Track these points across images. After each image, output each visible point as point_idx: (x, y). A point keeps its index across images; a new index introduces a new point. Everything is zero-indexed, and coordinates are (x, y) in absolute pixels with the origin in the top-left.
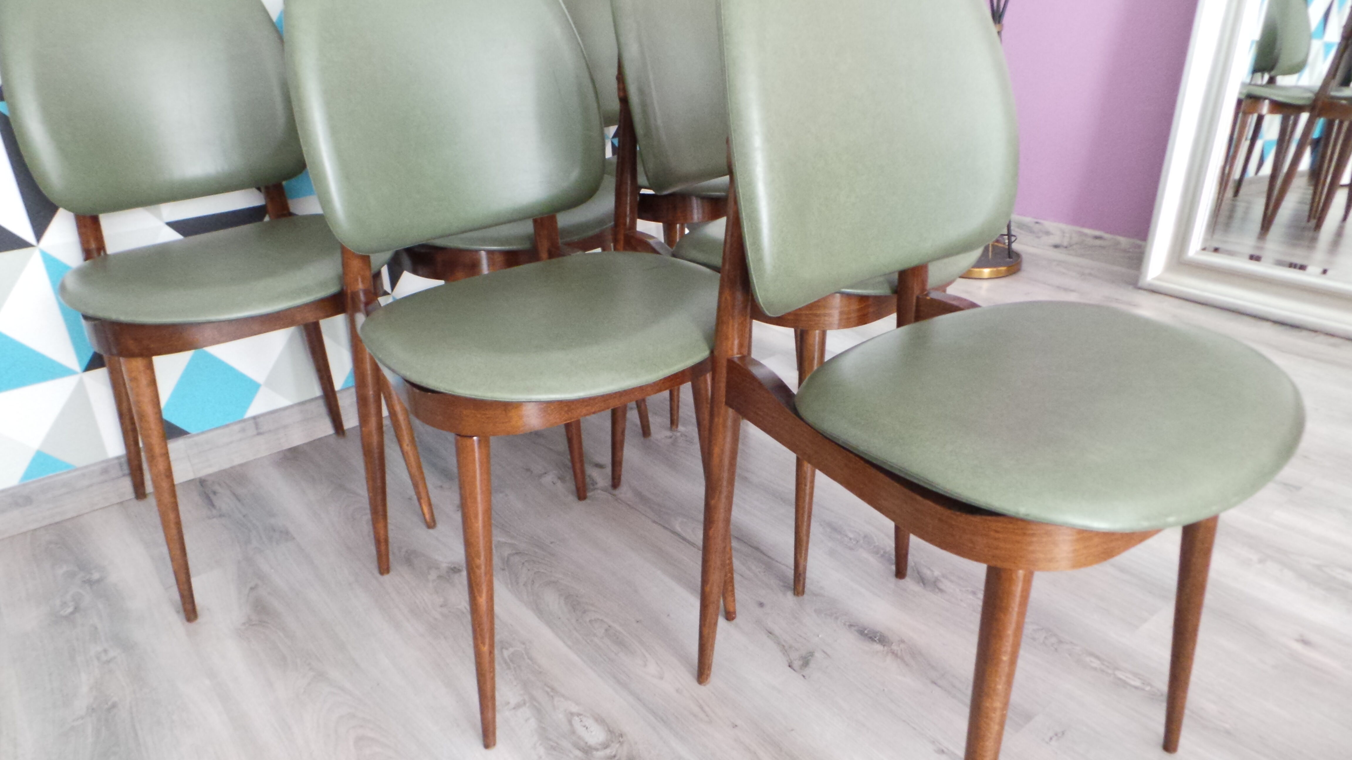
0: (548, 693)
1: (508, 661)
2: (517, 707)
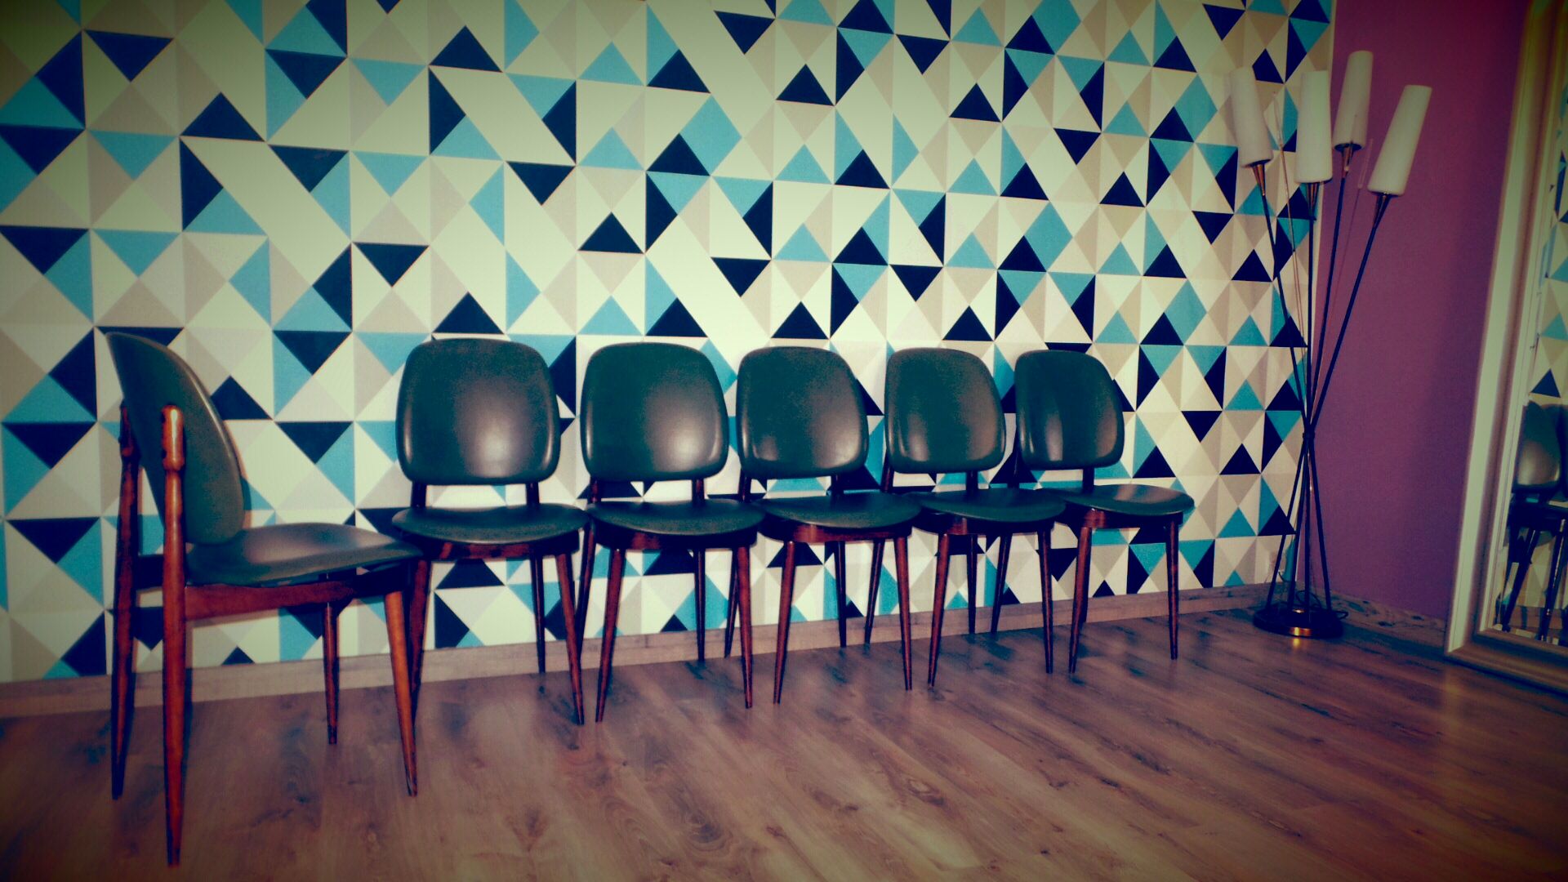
0: (897, 771)
1: (875, 757)
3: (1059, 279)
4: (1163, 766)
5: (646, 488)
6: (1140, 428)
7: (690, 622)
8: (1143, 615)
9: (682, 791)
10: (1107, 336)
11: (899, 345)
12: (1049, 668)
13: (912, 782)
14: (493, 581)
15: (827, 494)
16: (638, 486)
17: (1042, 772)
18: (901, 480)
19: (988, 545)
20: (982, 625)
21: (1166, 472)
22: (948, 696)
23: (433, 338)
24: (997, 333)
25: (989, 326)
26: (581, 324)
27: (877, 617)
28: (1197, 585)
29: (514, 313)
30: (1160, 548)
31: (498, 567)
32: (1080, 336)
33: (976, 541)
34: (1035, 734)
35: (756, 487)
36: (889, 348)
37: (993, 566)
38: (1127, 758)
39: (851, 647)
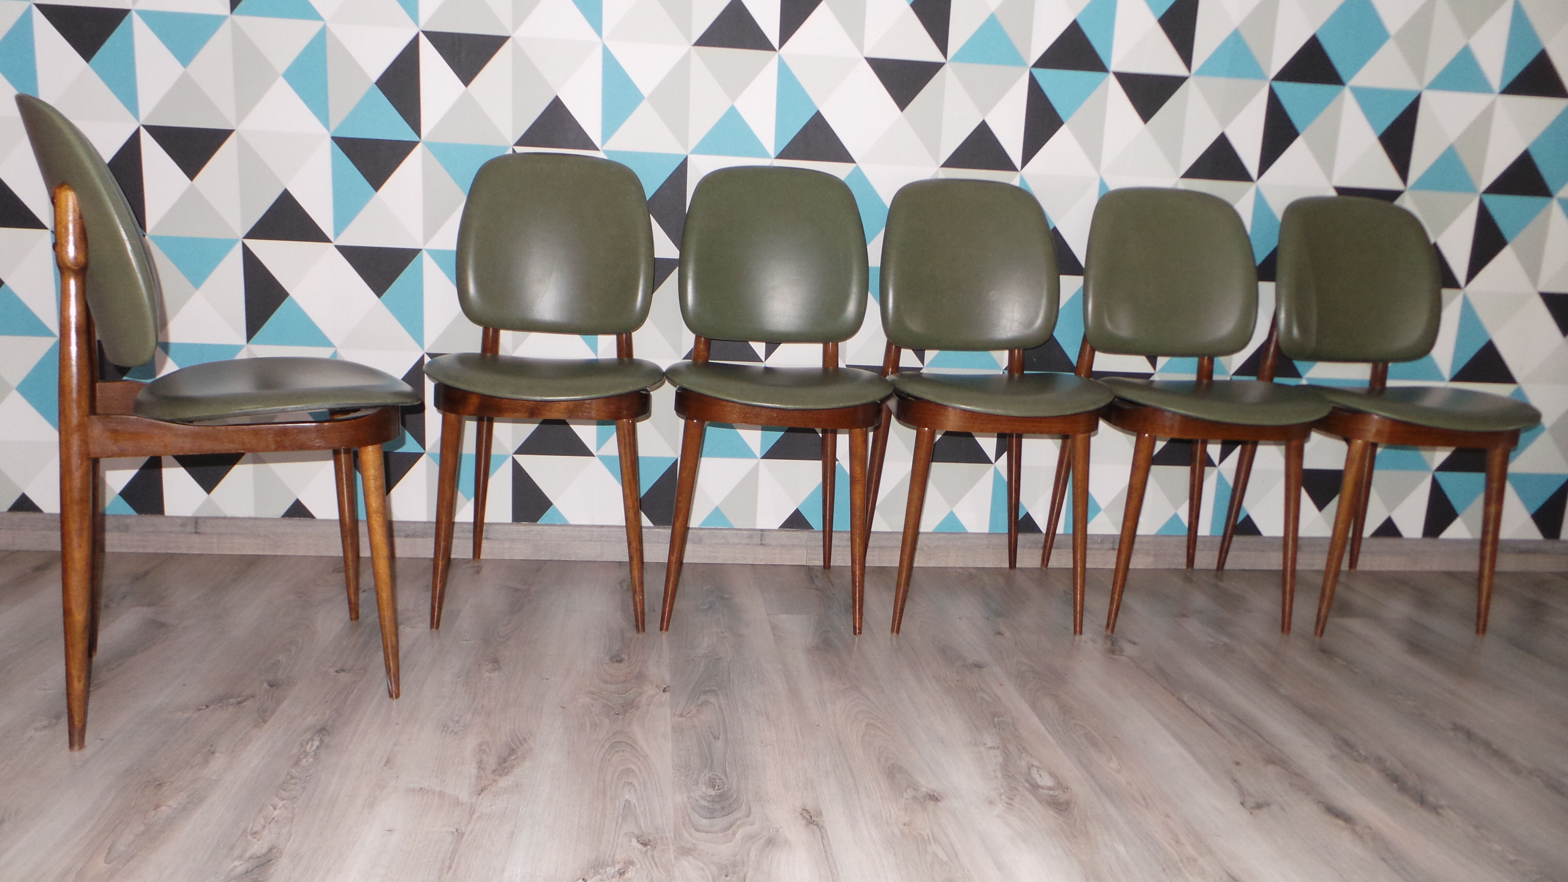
0: (1019, 750)
1: (997, 724)
2: (991, 748)
3: (1365, 96)
4: (1431, 799)
5: (768, 353)
6: (1468, 313)
7: (815, 520)
8: (1444, 568)
9: (716, 738)
10: (1429, 181)
11: (1117, 182)
12: (1286, 626)
13: (1034, 772)
14: (581, 450)
15: (1003, 373)
16: (759, 348)
17: (1235, 781)
18: (1103, 362)
19: (1223, 456)
20: (1206, 559)
21: (1503, 375)
22: (1129, 649)
23: (514, 151)
24: (1262, 170)
25: (1251, 163)
26: (693, 144)
27: (1060, 535)
28: (1534, 533)
29: (610, 125)
30: (1478, 479)
31: (586, 432)
32: (1388, 179)
33: (1204, 450)
34: (1240, 721)
35: (908, 359)
36: (1102, 184)
37: (1226, 483)
38: (1375, 776)
39: (1022, 570)
